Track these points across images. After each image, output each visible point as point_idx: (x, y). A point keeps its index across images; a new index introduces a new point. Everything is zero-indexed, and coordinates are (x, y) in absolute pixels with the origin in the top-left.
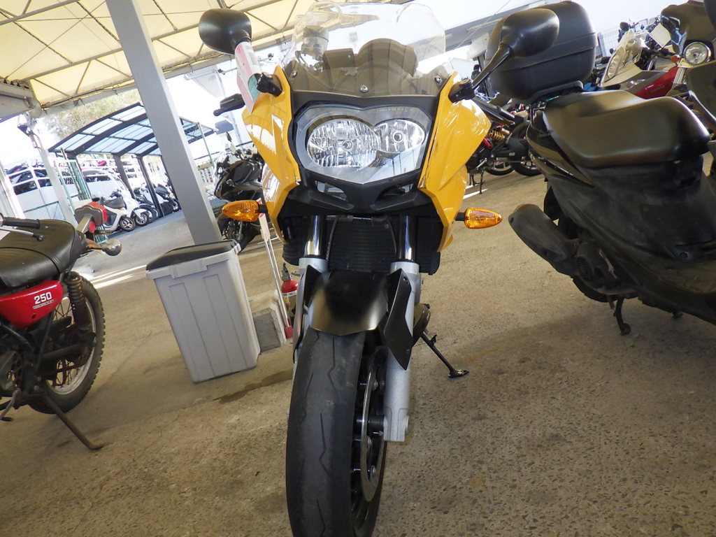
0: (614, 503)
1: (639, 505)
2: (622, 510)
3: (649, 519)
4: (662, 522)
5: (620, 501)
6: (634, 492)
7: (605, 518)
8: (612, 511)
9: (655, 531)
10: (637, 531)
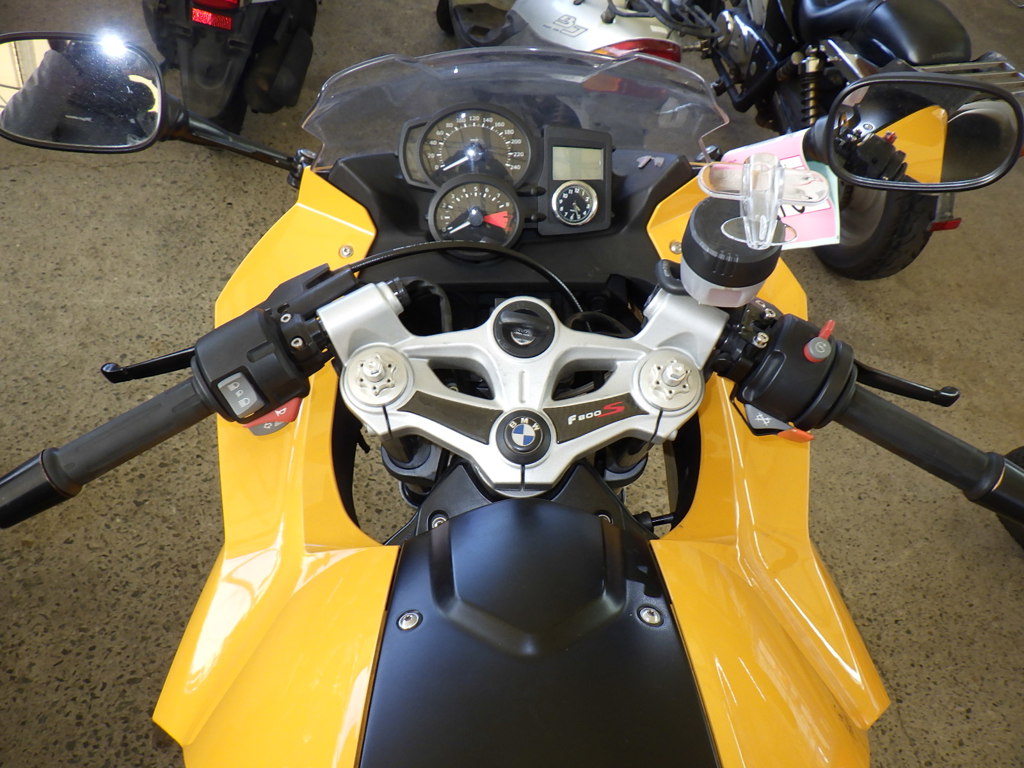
0: (175, 559)
1: (150, 546)
2: (175, 545)
3: (157, 522)
4: (148, 514)
5: (166, 558)
6: (141, 568)
7: (199, 538)
8: (185, 547)
9: (163, 506)
10: (179, 510)
